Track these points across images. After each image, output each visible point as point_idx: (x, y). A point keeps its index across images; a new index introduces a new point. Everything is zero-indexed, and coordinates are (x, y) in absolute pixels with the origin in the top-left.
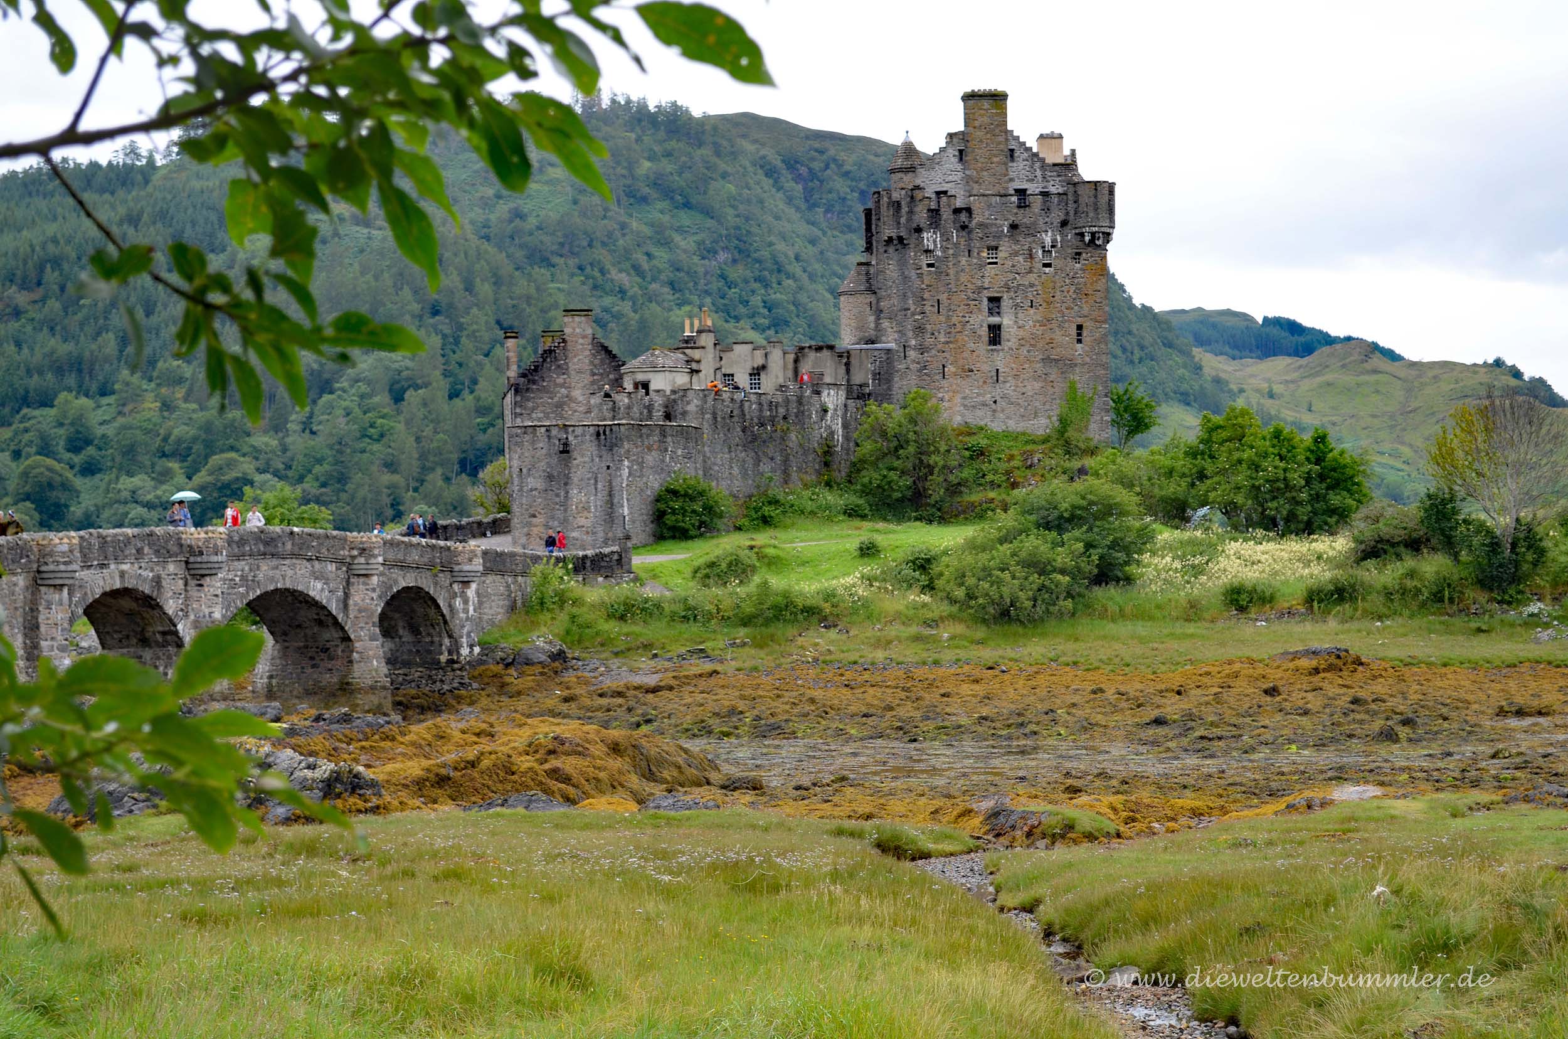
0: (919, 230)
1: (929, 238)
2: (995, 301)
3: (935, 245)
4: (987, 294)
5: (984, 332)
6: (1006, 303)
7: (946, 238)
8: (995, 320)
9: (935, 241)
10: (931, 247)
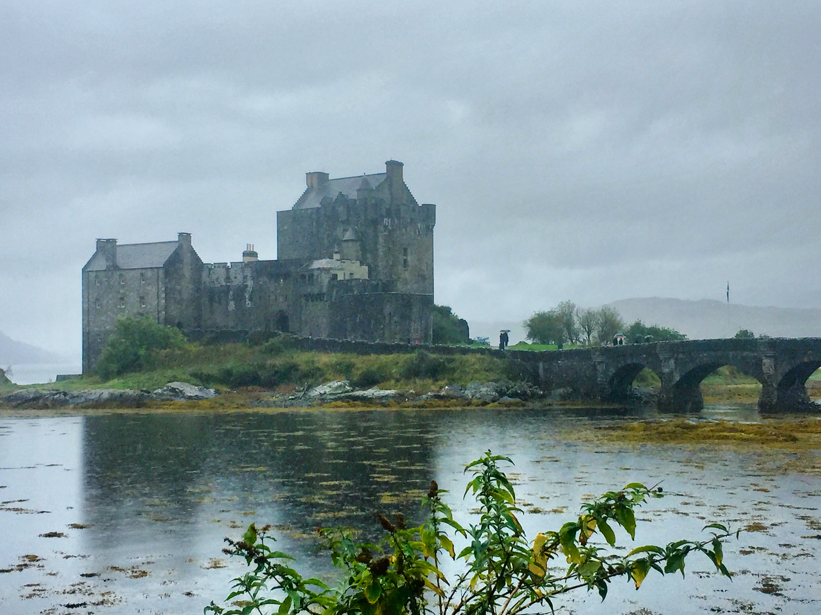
0: (382, 217)
1: (386, 221)
2: (405, 250)
3: (389, 224)
4: (404, 246)
5: (402, 262)
6: (409, 251)
7: (393, 221)
8: (405, 257)
9: (388, 222)
10: (387, 224)
